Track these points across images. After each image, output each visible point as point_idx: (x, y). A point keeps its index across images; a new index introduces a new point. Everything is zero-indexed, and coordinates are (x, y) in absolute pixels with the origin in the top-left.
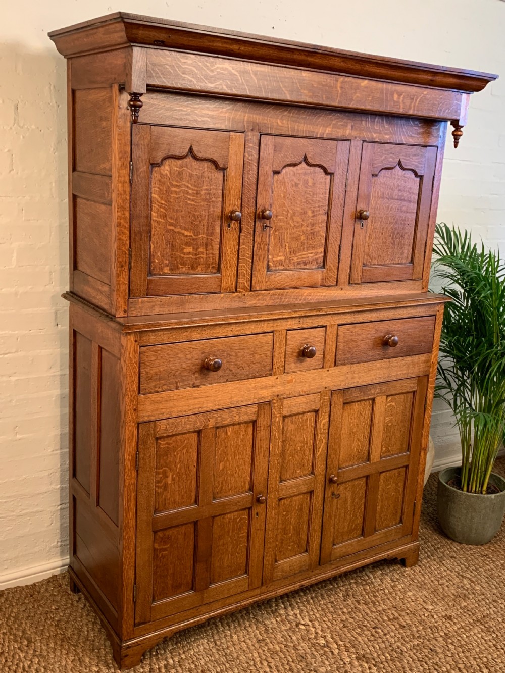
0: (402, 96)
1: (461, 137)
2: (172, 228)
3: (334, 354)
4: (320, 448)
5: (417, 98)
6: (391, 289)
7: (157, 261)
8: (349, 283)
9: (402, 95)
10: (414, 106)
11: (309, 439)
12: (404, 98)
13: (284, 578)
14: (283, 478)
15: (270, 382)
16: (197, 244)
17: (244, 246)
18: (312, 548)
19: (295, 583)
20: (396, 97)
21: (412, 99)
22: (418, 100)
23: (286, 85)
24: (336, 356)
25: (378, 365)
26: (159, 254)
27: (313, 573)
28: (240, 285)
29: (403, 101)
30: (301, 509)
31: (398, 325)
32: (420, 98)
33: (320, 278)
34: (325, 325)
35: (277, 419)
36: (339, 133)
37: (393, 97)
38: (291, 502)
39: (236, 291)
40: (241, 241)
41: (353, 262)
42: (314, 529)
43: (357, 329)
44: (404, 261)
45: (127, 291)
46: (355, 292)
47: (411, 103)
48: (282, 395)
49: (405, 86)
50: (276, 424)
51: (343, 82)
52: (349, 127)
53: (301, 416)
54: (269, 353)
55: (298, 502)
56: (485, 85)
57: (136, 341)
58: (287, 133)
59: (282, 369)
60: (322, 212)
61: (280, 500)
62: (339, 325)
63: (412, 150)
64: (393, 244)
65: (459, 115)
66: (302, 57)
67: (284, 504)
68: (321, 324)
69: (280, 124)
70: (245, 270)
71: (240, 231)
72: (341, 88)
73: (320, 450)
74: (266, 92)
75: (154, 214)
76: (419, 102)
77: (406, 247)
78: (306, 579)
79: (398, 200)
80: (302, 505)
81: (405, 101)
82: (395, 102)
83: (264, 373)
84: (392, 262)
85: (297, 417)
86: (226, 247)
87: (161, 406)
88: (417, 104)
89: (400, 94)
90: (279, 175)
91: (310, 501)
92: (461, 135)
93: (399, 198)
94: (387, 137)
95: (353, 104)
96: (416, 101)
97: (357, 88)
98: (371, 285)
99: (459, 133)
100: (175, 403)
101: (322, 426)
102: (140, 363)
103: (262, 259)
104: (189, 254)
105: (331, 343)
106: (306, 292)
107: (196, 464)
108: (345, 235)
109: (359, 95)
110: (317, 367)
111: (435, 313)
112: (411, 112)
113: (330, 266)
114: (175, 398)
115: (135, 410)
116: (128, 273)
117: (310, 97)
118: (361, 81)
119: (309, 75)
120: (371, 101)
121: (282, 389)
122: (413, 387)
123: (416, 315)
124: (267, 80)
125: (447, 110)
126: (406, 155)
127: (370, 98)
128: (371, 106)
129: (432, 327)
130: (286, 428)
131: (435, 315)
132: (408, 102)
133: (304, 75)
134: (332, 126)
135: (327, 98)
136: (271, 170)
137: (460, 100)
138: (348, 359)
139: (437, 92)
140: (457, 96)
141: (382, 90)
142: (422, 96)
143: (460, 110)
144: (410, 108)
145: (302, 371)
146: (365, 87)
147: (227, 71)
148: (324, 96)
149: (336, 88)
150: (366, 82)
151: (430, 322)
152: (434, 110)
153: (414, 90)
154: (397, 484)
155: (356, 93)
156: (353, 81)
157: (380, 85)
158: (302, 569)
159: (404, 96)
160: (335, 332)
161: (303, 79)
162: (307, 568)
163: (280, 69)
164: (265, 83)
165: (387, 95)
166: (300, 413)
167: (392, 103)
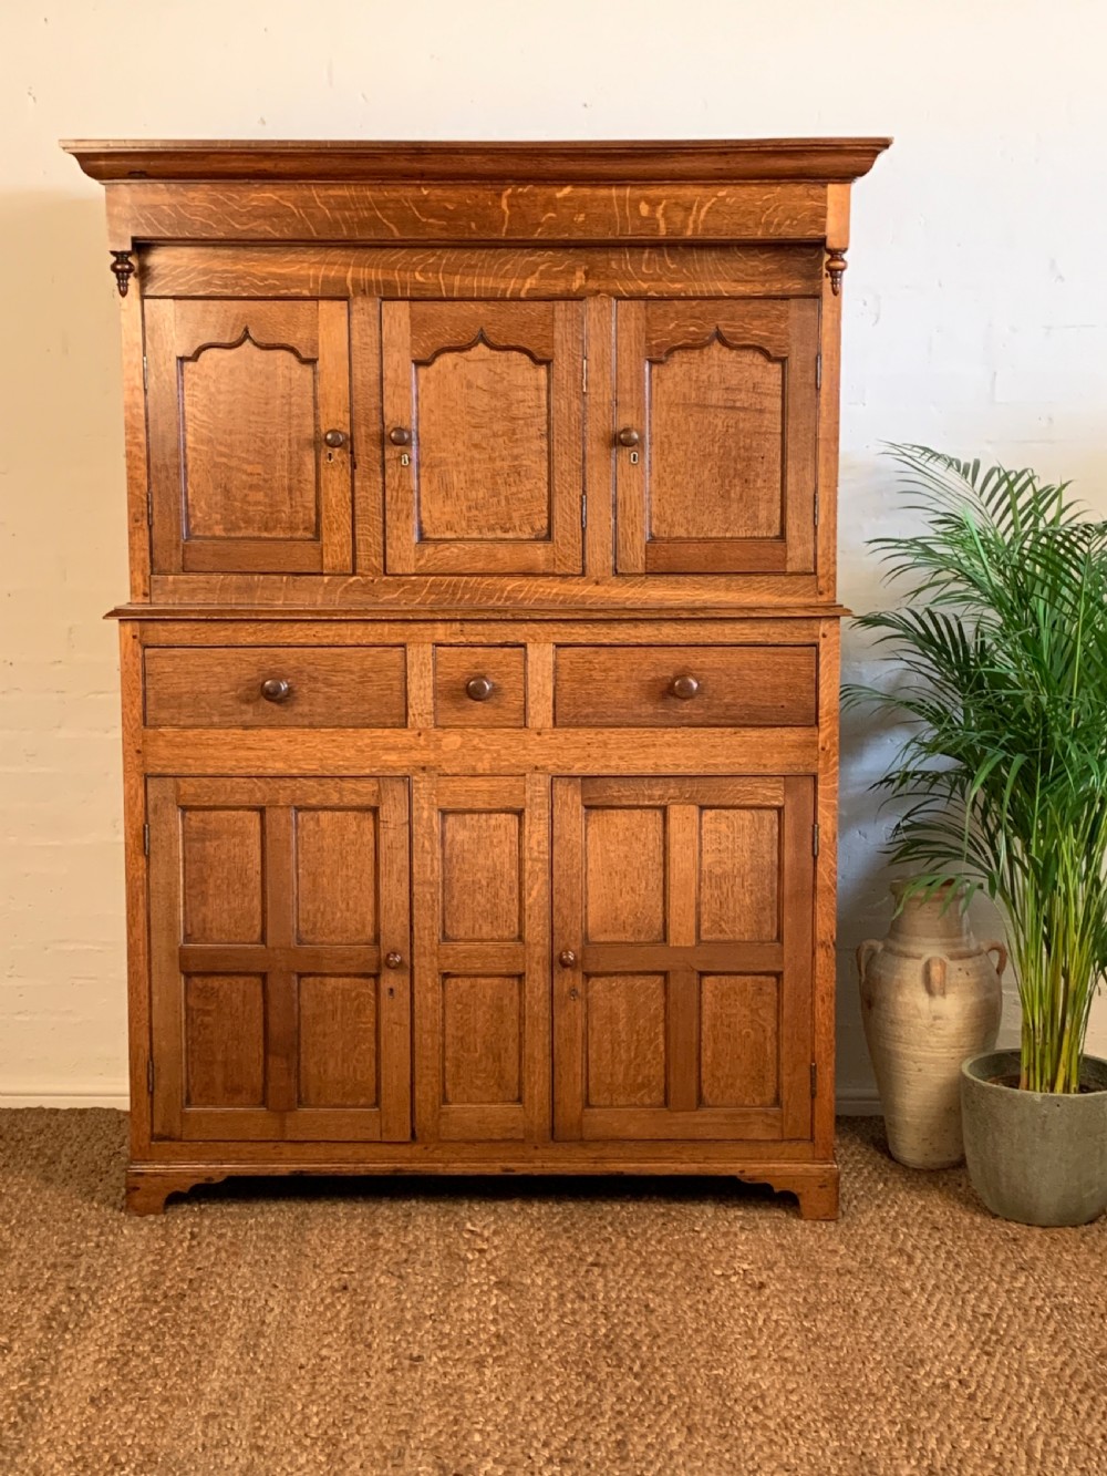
0: (661, 207)
1: (845, 273)
2: (224, 460)
3: (550, 703)
4: (532, 889)
5: (701, 206)
6: (728, 588)
7: (199, 515)
8: (616, 573)
9: (660, 204)
10: (695, 222)
11: (507, 866)
12: (665, 210)
13: (468, 1142)
14: (449, 932)
15: (404, 740)
16: (271, 488)
17: (363, 493)
18: (531, 1097)
19: (493, 1160)
20: (644, 209)
21: (688, 209)
22: (705, 209)
23: (390, 213)
24: (554, 706)
25: (667, 738)
26: (203, 503)
27: (539, 1153)
28: (362, 563)
29: (663, 215)
30: (500, 1009)
31: (712, 658)
32: (709, 205)
33: (541, 558)
34: (523, 641)
35: (425, 814)
36: (559, 286)
37: (638, 209)
38: (472, 986)
39: (354, 574)
40: (357, 484)
41: (620, 531)
42: (532, 1056)
43: (601, 659)
44: (762, 533)
45: (148, 561)
46: (633, 590)
47: (687, 218)
48: (434, 768)
49: (665, 188)
50: (424, 823)
51: (509, 197)
52: (580, 274)
53: (484, 816)
54: (397, 684)
55: (490, 992)
56: (873, 162)
57: (134, 637)
58: (437, 295)
59: (431, 717)
60: (533, 431)
61: (446, 976)
62: (558, 646)
63: (749, 308)
64: (725, 496)
65: (823, 228)
66: (402, 164)
67: (458, 987)
68: (511, 639)
69: (420, 279)
70: (369, 535)
71: (354, 466)
72: (510, 206)
73: (534, 893)
74: (350, 229)
75: (190, 438)
76: (708, 212)
77: (762, 505)
78: (522, 1159)
79: (725, 408)
80: (501, 999)
81: (670, 214)
82: (642, 218)
83: (389, 721)
84: (728, 535)
85: (476, 817)
86: (327, 494)
87: (186, 752)
88: (702, 217)
89: (653, 203)
90: (430, 369)
91: (520, 994)
92: (842, 269)
93: (729, 404)
94: (678, 286)
95: (541, 233)
96: (699, 211)
97: (551, 203)
98: (672, 578)
99: (840, 264)
100: (211, 751)
101: (535, 845)
102: (144, 674)
103: (403, 516)
104: (258, 503)
105: (539, 678)
106: (512, 584)
107: (259, 869)
108: (593, 476)
109: (553, 215)
110: (511, 724)
111: (815, 640)
112: (688, 235)
113: (563, 537)
114: (211, 742)
115: (138, 752)
116: (147, 532)
117: (443, 229)
118: (555, 189)
119: (439, 192)
120: (583, 222)
121: (432, 756)
122: (775, 798)
123: (760, 639)
124: (349, 209)
125: (788, 222)
126: (733, 319)
127: (581, 218)
128: (584, 231)
129: (807, 670)
130: (448, 836)
131: (816, 645)
132: (678, 216)
133: (425, 192)
134: (537, 275)
135: (480, 228)
136: (409, 359)
137: (824, 198)
138: (587, 716)
139: (754, 188)
140: (812, 192)
141: (610, 199)
142: (714, 200)
143: (825, 217)
144: (685, 227)
145: (475, 727)
146: (566, 199)
147: (270, 204)
148: (473, 225)
149: (499, 207)
150: (567, 190)
151: (802, 660)
152: (751, 224)
153: (690, 192)
154: (754, 1011)
155: (545, 212)
156: (537, 190)
157: (603, 192)
158: (508, 1136)
159: (666, 207)
160: (551, 659)
161: (426, 199)
162: (521, 1137)
163: (376, 188)
164: (347, 214)
165: (622, 208)
166: (480, 812)
167: (638, 223)
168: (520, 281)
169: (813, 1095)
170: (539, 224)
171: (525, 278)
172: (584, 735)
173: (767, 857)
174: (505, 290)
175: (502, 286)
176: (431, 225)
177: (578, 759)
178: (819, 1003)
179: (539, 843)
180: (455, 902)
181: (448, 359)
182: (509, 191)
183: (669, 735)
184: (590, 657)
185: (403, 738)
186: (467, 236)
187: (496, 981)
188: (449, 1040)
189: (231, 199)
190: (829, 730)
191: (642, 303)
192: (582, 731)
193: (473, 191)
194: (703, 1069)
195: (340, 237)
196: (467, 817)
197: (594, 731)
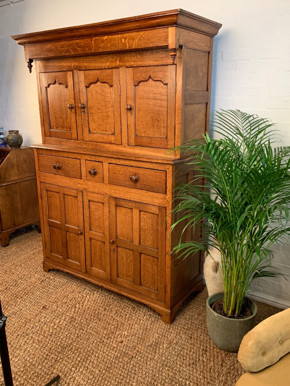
0: (127, 39)
2: (55, 111)
3: (108, 178)
4: (106, 223)
5: (136, 38)
6: (154, 152)
7: (52, 124)
8: (128, 145)
9: (127, 38)
10: (135, 43)
11: (101, 216)
12: (128, 40)
13: (96, 277)
14: (91, 229)
16: (63, 118)
17: (78, 120)
18: (107, 271)
20: (123, 40)
21: (133, 39)
22: (137, 39)
23: (71, 48)
26: (52, 121)
27: (108, 284)
28: (79, 137)
29: (128, 42)
30: (101, 249)
31: (142, 171)
32: (138, 38)
33: (113, 139)
34: (102, 161)
35: (86, 200)
36: (114, 65)
37: (122, 41)
38: (96, 242)
39: (78, 140)
40: (77, 118)
41: (129, 133)
42: (107, 262)
44: (162, 136)
45: (44, 134)
46: (132, 150)
47: (133, 42)
48: (87, 190)
49: (128, 33)
50: (85, 202)
51: (94, 40)
52: (118, 61)
53: (97, 203)
54: (79, 168)
55: (99, 245)
57: (37, 151)
58: (89, 69)
59: (86, 177)
60: (110, 106)
61: (91, 238)
62: (109, 163)
63: (158, 69)
64: (153, 125)
65: (168, 43)
66: (68, 34)
67: (93, 242)
68: (100, 160)
69: (86, 65)
70: (80, 131)
71: (76, 113)
72: (94, 43)
73: (106, 224)
74: (64, 53)
75: (49, 106)
76: (138, 40)
77: (162, 128)
78: (105, 284)
79: (153, 99)
80: (101, 247)
81: (129, 41)
82: (123, 43)
83: (78, 177)
84: (154, 136)
86: (72, 120)
87: (46, 178)
88: (137, 42)
89: (125, 39)
90: (89, 88)
91: (105, 247)
93: (154, 98)
94: (140, 63)
96: (136, 40)
97: (103, 41)
98: (141, 147)
99: (174, 54)
100: (50, 178)
101: (106, 212)
102: (39, 160)
103: (86, 126)
104: (61, 122)
105: (106, 171)
106: (107, 145)
107: (59, 206)
108: (123, 118)
110: (101, 182)
112: (133, 47)
113: (117, 134)
114: (49, 176)
115: (39, 177)
116: (44, 128)
117: (81, 51)
118: (103, 37)
119: (80, 41)
120: (110, 46)
121: (87, 187)
122: (156, 212)
123: (153, 168)
124: (63, 47)
125: (158, 41)
126: (154, 72)
127: (109, 45)
128: (110, 49)
129: (164, 178)
130: (91, 206)
131: (166, 171)
132: (131, 41)
133: (77, 41)
134: (109, 62)
135: (89, 50)
136: (84, 86)
137: (168, 32)
138: (115, 182)
139: (149, 31)
140: (164, 31)
141: (115, 38)
142: (140, 36)
143: (168, 38)
144: (133, 45)
145: (94, 181)
146: (106, 39)
147: (50, 48)
148: (87, 49)
149: (92, 43)
150: (106, 37)
151: (162, 175)
152: (149, 42)
153: (134, 34)
154: (153, 266)
155: (102, 44)
156: (100, 38)
157: (114, 37)
158: (103, 278)
159: (128, 39)
160: (108, 166)
161: (77, 43)
162: (105, 279)
163: (68, 41)
164: (63, 49)
165: (118, 40)
166: (96, 202)
167: (122, 45)
168: (106, 64)
169: (165, 292)
170: (100, 48)
171: (106, 63)
172: (115, 187)
173: (155, 227)
174: (102, 67)
175: (102, 65)
176: (79, 50)
177: (114, 193)
178: (167, 269)
179: (107, 212)
180: (92, 222)
181: (93, 85)
182: (94, 39)
183: (133, 190)
184: (115, 167)
185: (81, 181)
186: (86, 52)
187: (100, 242)
188: (92, 253)
189: (43, 47)
190: (169, 195)
191: (132, 68)
192: (115, 186)
193: (87, 39)
194: (141, 277)
195: (62, 55)
196: (94, 202)
197: (117, 186)
